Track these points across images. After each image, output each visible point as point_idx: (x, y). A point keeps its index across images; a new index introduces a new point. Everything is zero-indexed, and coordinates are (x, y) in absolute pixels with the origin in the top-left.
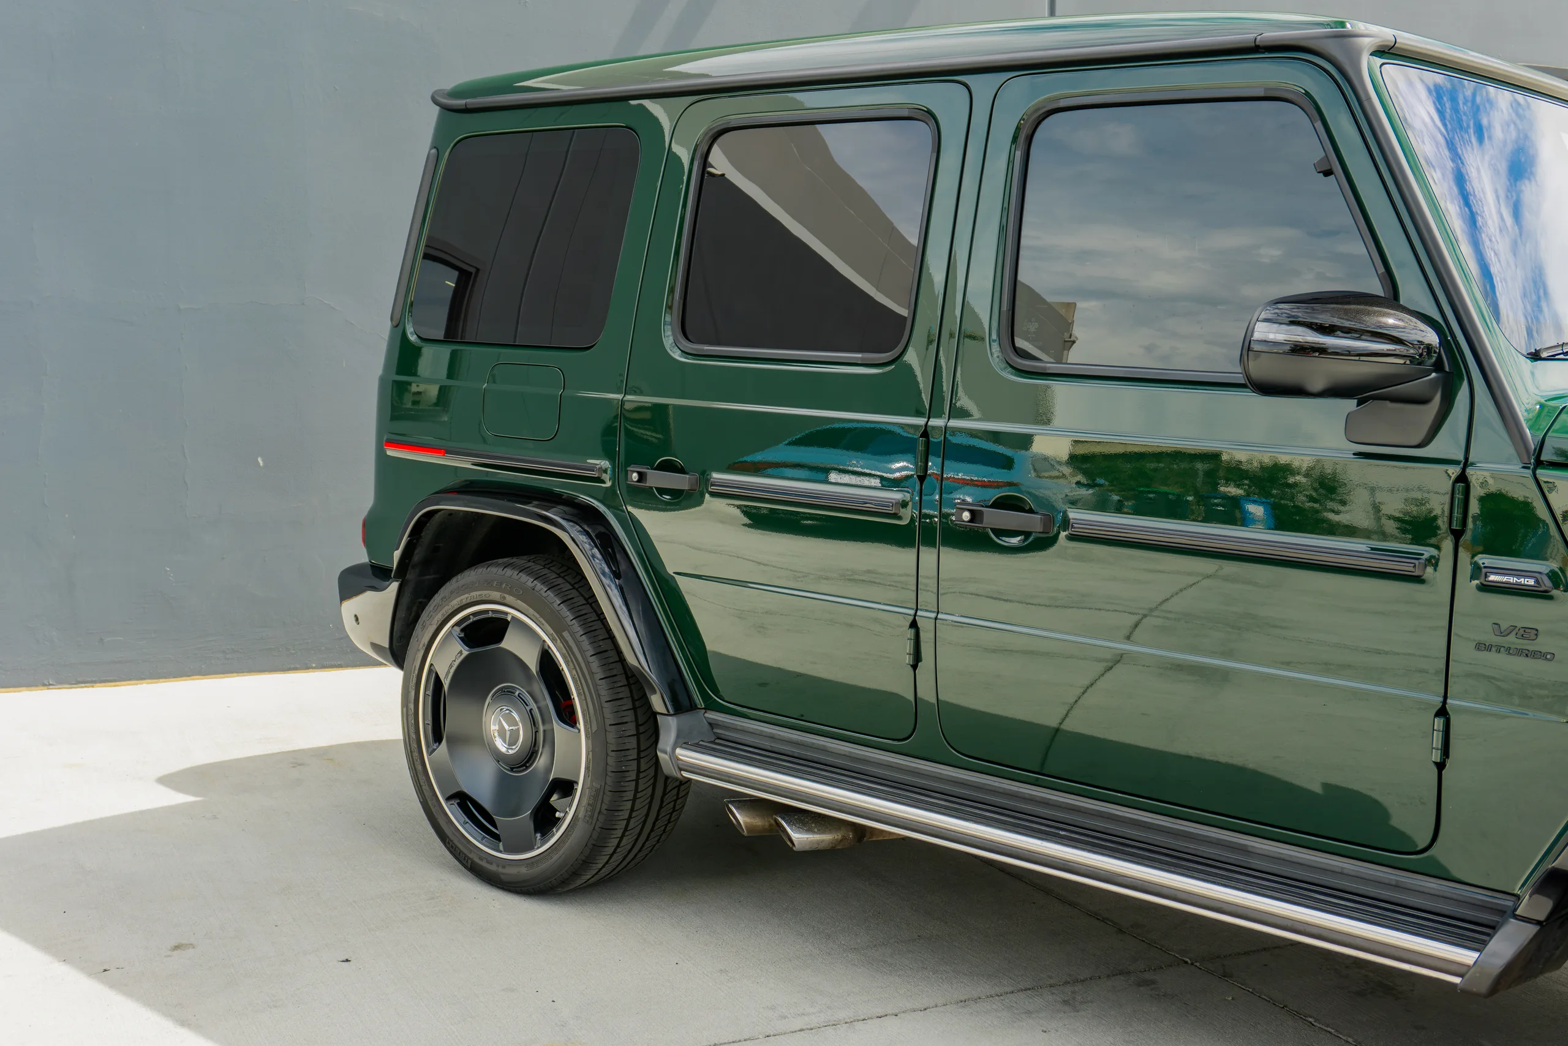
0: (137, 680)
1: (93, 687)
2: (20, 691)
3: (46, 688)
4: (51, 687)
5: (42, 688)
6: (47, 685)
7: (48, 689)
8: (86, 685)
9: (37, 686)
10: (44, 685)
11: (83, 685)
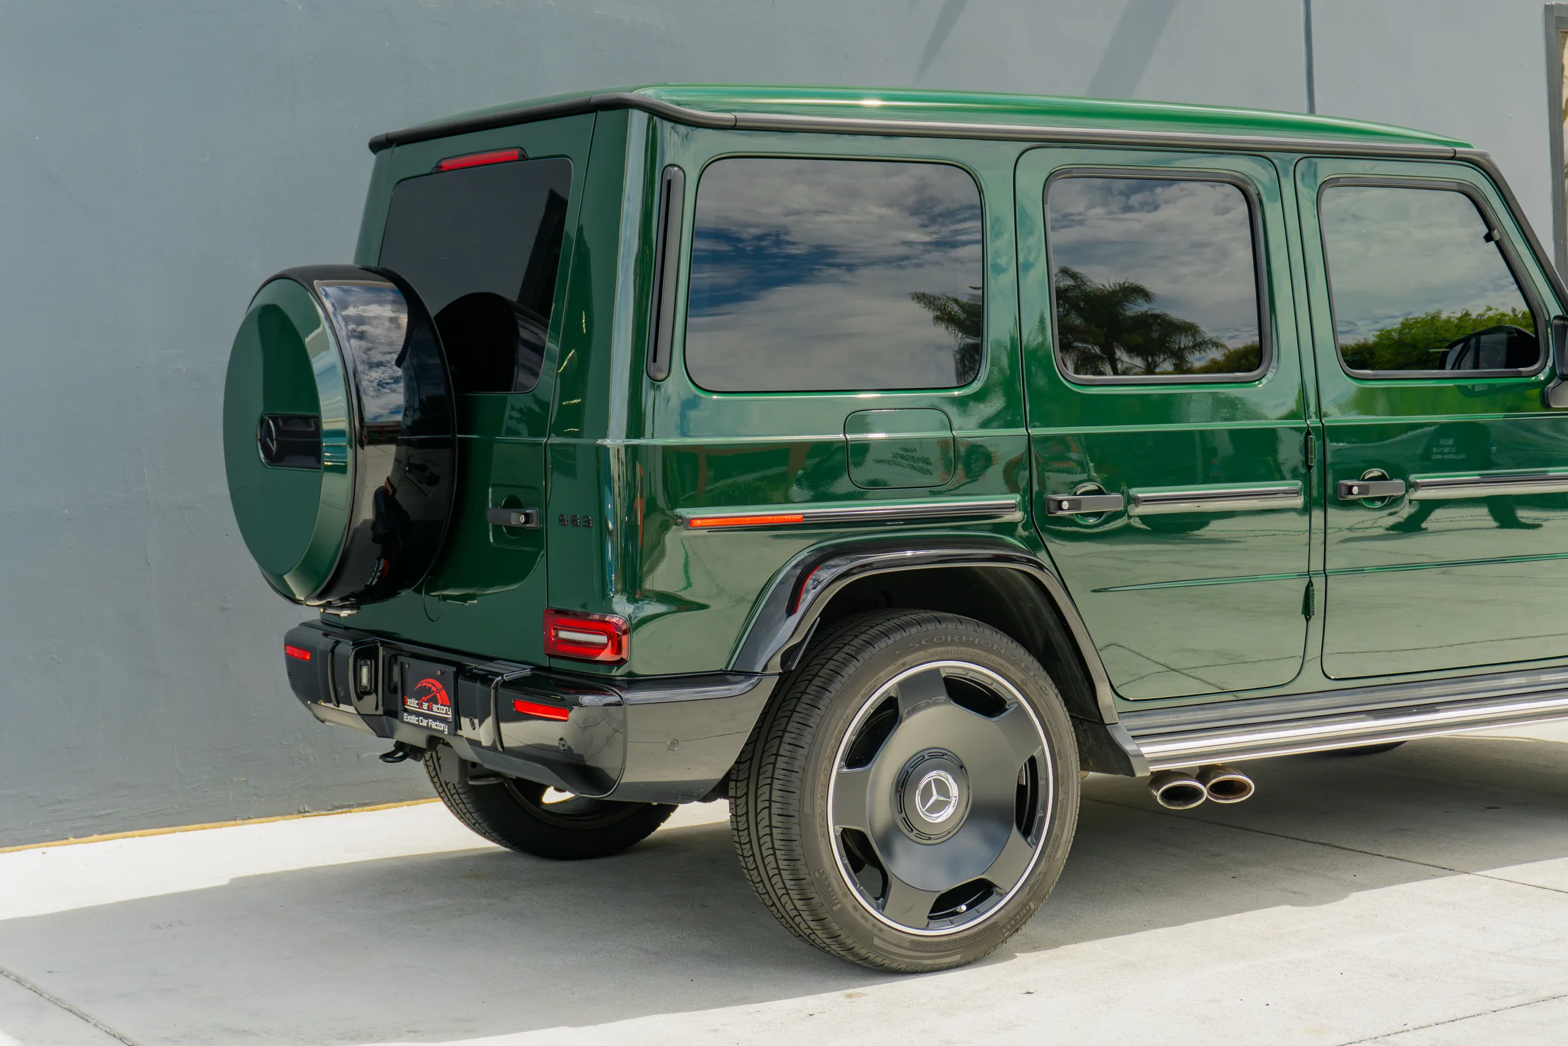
0: (396, 801)
1: (350, 812)
2: (274, 821)
3: (300, 815)
4: (307, 814)
5: (298, 816)
6: (302, 813)
7: (304, 817)
8: (344, 810)
9: (291, 814)
10: (300, 812)
11: (340, 811)
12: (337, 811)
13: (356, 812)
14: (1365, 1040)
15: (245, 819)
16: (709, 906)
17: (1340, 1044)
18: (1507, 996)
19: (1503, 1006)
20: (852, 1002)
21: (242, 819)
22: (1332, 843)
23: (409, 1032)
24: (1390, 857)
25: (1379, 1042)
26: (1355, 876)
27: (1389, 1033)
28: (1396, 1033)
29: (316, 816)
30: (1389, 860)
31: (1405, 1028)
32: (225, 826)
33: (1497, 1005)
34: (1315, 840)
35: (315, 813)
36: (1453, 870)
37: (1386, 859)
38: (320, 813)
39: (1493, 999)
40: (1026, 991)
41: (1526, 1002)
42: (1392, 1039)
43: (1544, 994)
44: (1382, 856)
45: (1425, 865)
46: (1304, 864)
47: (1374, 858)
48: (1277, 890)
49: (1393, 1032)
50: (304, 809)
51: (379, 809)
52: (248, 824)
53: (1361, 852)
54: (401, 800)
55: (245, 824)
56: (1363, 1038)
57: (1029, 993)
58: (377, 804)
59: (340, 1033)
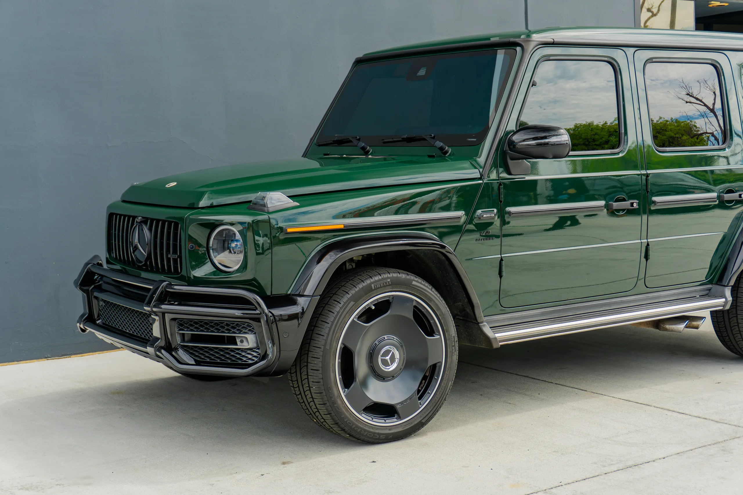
0: (93, 352)
1: (70, 357)
2: (33, 362)
3: (46, 359)
4: (49, 358)
7: (48, 360)
9: (41, 358)
10: (46, 358)
11: (65, 357)
12: (63, 357)
13: (73, 357)
14: (540, 491)
15: (19, 361)
16: (226, 410)
17: (527, 493)
18: (612, 464)
19: (609, 471)
20: (285, 467)
21: (17, 361)
22: (530, 376)
23: (57, 485)
24: (556, 384)
25: (547, 492)
26: (539, 394)
27: (552, 487)
28: (555, 487)
29: (53, 359)
30: (556, 385)
31: (560, 484)
32: (9, 365)
33: (607, 469)
34: (521, 374)
35: (53, 358)
36: (586, 391)
37: (555, 385)
38: (56, 358)
39: (605, 466)
40: (372, 461)
41: (621, 468)
42: (553, 490)
43: (630, 463)
44: (553, 383)
45: (573, 388)
46: (515, 387)
47: (549, 384)
48: (502, 402)
49: (554, 486)
50: (48, 356)
51: (84, 356)
52: (20, 363)
53: (543, 381)
54: (95, 351)
55: (18, 364)
56: (539, 490)
57: (374, 462)
58: (83, 354)
59: (22, 486)
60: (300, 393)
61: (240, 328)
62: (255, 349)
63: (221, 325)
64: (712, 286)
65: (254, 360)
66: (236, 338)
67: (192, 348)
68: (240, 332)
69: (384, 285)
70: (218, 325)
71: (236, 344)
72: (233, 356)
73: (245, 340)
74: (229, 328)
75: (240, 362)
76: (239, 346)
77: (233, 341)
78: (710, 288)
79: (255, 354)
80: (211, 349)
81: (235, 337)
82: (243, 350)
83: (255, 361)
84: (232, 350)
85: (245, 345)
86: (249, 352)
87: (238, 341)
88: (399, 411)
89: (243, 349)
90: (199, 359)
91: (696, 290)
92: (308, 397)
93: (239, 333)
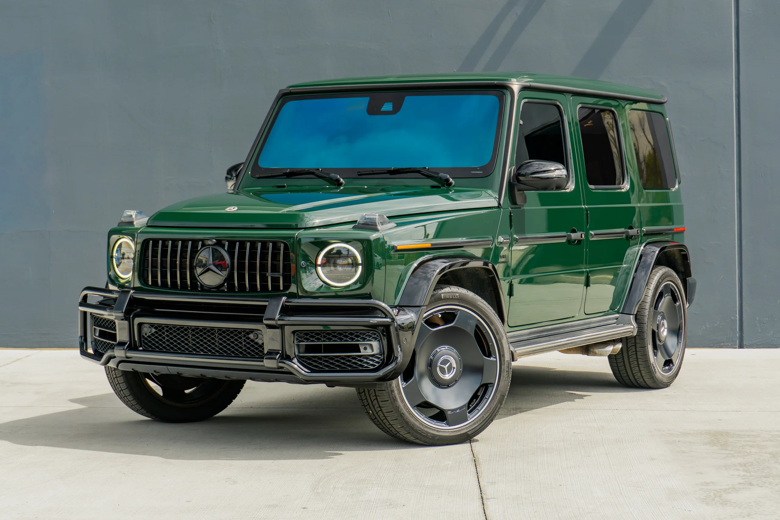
60: (368, 404)
61: (364, 336)
62: (377, 355)
63: (345, 334)
64: (619, 315)
65: (375, 365)
66: (360, 346)
67: (309, 358)
68: (364, 339)
69: (452, 297)
70: (341, 335)
71: (360, 352)
72: (355, 363)
73: (368, 347)
74: (353, 336)
75: (361, 368)
76: (363, 352)
77: (356, 348)
78: (617, 317)
79: (377, 360)
80: (332, 358)
81: (358, 345)
82: (366, 357)
83: (377, 366)
84: (354, 358)
85: (369, 352)
86: (371, 358)
87: (362, 349)
88: (448, 417)
89: (365, 355)
90: (317, 369)
91: (611, 318)
92: (376, 407)
93: (364, 341)
